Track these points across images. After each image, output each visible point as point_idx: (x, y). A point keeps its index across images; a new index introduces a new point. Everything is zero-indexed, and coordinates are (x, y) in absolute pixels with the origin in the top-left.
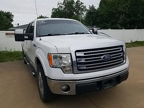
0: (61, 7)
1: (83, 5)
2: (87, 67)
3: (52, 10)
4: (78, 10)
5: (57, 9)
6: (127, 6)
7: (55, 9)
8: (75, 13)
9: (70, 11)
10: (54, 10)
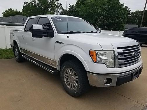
0: (35, 2)
1: (58, 2)
2: (125, 62)
3: (24, 4)
4: (53, 7)
5: (30, 4)
6: (105, 9)
7: (27, 3)
8: (49, 10)
9: (45, 8)
10: (25, 4)
